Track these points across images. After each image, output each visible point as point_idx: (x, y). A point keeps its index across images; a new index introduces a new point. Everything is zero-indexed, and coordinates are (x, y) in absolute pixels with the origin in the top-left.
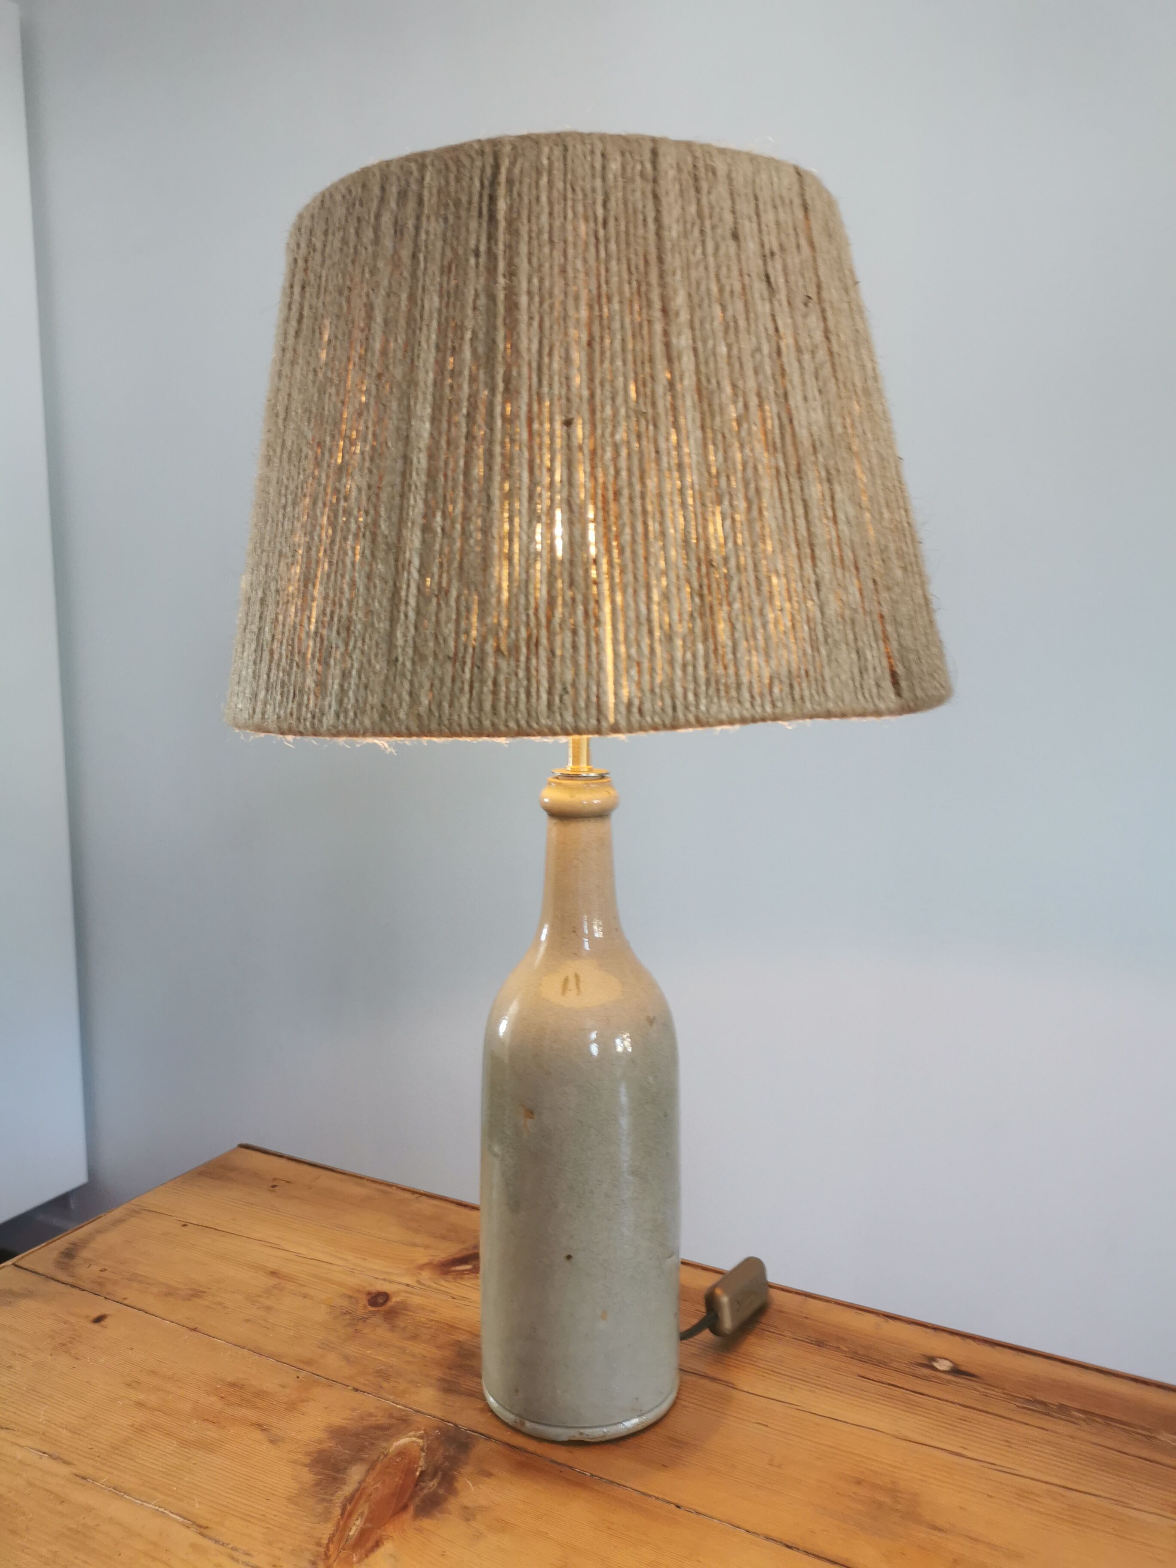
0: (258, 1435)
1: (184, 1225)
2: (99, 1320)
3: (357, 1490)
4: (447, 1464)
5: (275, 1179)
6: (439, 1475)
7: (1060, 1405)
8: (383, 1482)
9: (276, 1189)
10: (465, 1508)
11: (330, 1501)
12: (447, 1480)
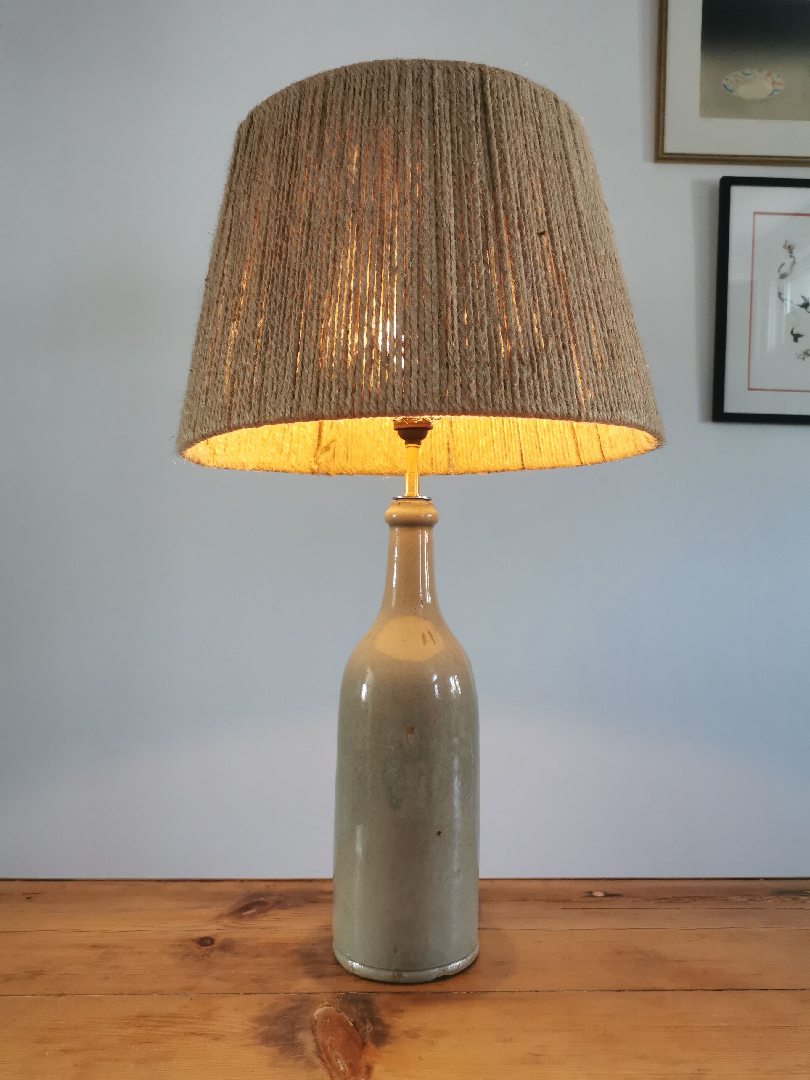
0: (199, 1039)
3: (318, 1046)
5: (25, 894)
6: (367, 1020)
7: (673, 897)
8: (332, 1035)
9: (32, 899)
10: (406, 1032)
11: (304, 1057)
12: (376, 1021)
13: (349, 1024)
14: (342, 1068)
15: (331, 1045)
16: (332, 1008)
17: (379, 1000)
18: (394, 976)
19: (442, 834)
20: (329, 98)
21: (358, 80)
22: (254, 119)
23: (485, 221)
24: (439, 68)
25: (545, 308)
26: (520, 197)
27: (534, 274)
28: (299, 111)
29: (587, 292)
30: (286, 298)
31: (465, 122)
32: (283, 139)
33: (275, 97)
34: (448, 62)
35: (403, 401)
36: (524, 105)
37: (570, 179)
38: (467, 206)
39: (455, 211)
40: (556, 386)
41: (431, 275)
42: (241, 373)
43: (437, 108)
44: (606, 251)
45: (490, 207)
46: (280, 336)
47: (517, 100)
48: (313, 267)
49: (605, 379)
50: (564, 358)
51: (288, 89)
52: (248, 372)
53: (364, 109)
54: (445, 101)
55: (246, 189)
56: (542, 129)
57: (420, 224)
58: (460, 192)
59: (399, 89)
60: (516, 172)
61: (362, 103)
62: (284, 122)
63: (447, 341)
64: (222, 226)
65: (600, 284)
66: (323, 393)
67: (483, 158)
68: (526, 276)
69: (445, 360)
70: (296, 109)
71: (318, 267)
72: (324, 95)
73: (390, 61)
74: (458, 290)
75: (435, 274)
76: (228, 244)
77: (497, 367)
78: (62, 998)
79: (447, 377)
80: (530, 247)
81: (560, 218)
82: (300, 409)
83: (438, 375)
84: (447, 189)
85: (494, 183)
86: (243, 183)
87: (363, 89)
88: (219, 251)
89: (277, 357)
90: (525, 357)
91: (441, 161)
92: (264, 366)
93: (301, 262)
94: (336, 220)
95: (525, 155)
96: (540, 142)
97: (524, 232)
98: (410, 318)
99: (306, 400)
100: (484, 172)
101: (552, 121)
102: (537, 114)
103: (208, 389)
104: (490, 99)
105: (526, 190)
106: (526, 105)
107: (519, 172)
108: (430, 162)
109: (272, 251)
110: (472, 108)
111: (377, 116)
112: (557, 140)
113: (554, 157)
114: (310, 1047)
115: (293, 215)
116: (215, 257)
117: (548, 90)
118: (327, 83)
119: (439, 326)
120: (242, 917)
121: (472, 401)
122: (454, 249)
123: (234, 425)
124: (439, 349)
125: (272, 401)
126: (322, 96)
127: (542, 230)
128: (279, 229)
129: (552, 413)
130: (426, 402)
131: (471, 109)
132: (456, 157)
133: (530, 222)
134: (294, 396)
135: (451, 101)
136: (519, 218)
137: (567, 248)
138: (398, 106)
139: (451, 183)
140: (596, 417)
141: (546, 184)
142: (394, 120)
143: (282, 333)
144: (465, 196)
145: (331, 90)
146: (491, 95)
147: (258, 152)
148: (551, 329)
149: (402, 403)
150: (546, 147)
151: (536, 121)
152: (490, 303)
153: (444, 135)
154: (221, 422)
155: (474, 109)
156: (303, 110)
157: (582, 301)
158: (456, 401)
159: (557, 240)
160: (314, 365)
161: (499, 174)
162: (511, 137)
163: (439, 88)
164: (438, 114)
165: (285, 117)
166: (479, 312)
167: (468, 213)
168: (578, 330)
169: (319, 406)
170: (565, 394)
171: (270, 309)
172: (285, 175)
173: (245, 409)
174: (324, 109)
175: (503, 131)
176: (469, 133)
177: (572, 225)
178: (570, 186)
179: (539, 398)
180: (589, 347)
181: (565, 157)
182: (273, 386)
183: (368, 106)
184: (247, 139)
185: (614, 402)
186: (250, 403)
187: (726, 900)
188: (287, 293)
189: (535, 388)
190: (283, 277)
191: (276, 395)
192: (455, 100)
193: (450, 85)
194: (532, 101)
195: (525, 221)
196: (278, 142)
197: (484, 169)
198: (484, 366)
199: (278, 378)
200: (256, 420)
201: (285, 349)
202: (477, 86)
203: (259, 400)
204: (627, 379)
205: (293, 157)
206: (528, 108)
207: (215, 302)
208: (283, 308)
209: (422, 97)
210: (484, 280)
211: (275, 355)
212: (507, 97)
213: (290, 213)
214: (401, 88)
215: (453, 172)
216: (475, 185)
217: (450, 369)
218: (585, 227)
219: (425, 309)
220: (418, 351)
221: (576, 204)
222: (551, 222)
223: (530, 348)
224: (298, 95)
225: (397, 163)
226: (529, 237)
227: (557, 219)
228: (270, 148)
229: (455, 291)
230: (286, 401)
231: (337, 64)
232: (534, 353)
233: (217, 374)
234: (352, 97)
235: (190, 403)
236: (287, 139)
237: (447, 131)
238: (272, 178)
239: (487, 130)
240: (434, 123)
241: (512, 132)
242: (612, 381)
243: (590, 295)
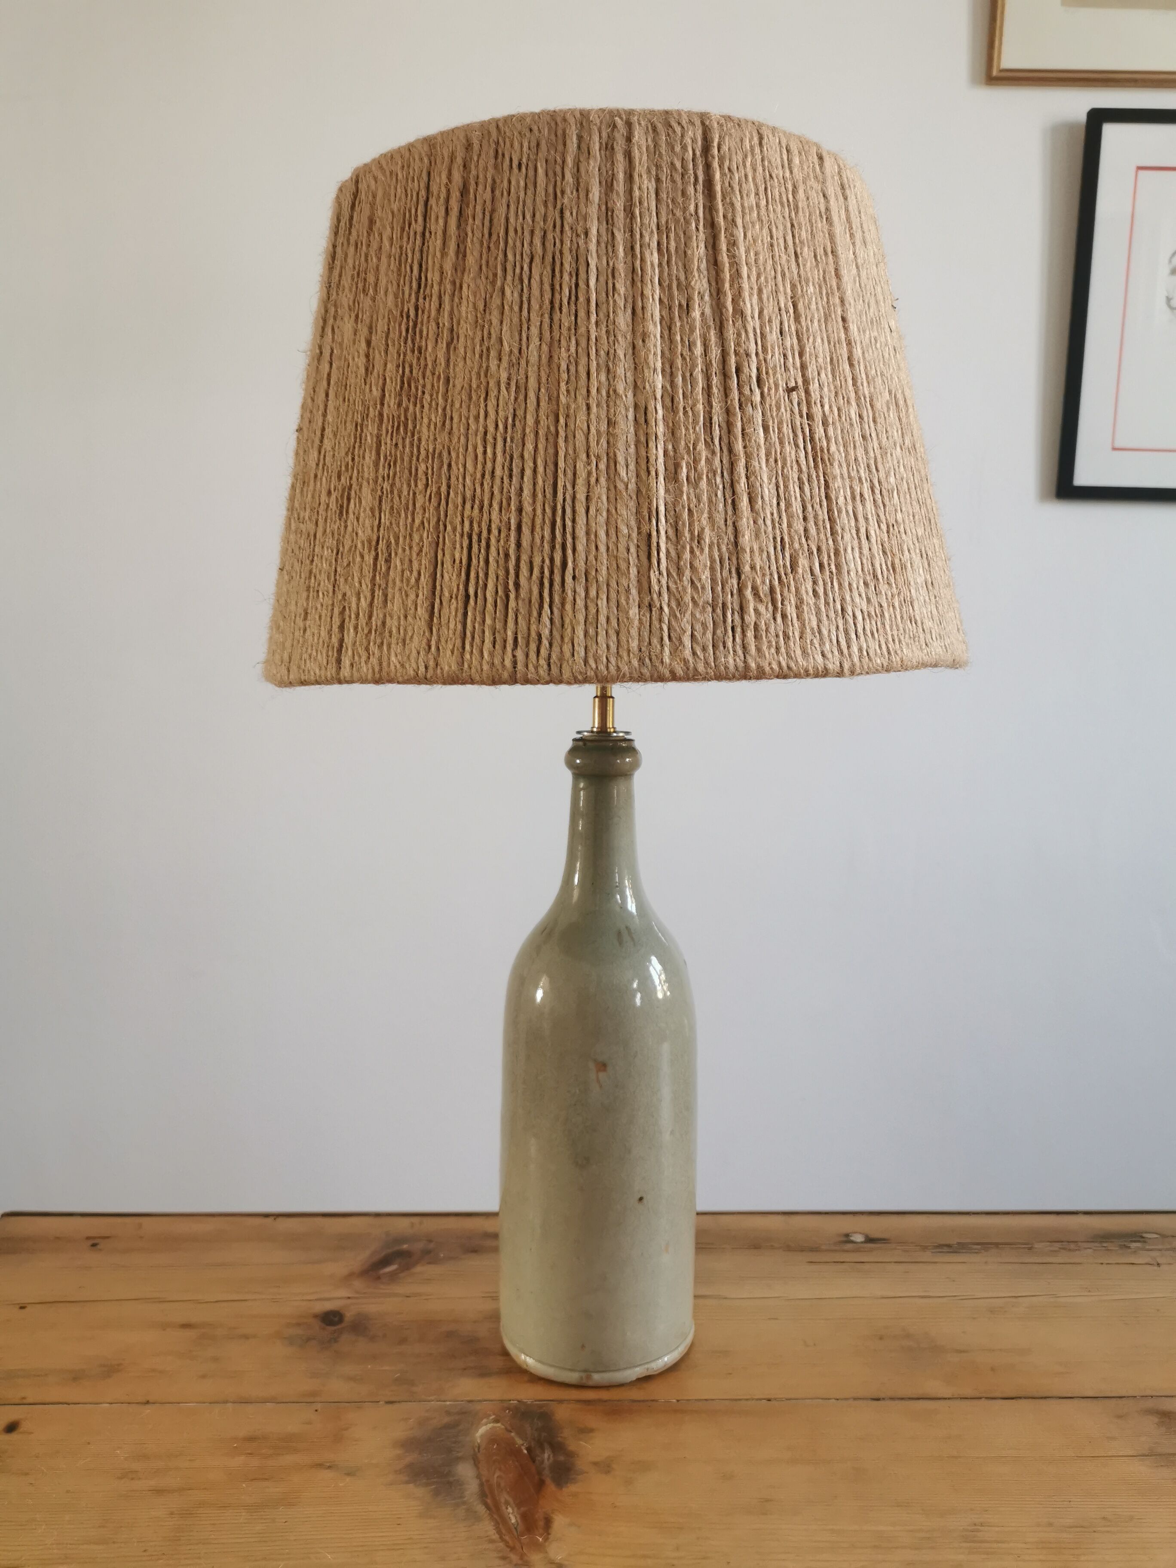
0: (328, 1474)
1: (22, 1308)
2: (11, 1428)
3: (481, 1485)
4: (544, 1434)
5: (88, 1238)
6: (546, 1445)
7: (959, 1243)
8: (500, 1469)
9: (98, 1247)
10: (595, 1464)
11: (464, 1503)
12: (558, 1447)
13: (521, 1450)
14: (513, 1521)
15: (499, 1485)
16: (499, 1425)
17: (562, 1413)
18: (581, 1378)
19: (645, 1201)
20: (474, 172)
21: (516, 145)
22: (360, 186)
23: (708, 378)
24: (640, 124)
25: (794, 510)
26: (761, 333)
27: (779, 456)
28: (428, 188)
29: (858, 471)
30: (414, 494)
31: (679, 213)
32: (405, 232)
33: (391, 156)
34: (652, 112)
35: (586, 662)
36: (771, 176)
37: (838, 288)
38: (682, 355)
39: (663, 364)
40: (808, 630)
41: (627, 467)
42: (354, 600)
43: (637, 193)
44: (890, 392)
45: (715, 353)
46: (408, 552)
47: (760, 169)
48: (454, 449)
49: (881, 606)
50: (821, 583)
51: (410, 147)
52: (362, 599)
53: (526, 194)
54: (650, 181)
55: (351, 303)
56: (797, 213)
57: (609, 384)
58: (670, 332)
59: (579, 161)
60: (755, 291)
61: (522, 184)
62: (406, 203)
63: (649, 570)
64: (318, 351)
65: (878, 452)
66: (472, 646)
67: (705, 273)
68: (767, 460)
69: (647, 600)
70: (422, 185)
71: (461, 450)
72: (465, 166)
73: (565, 112)
74: (667, 491)
75: (632, 467)
76: (329, 388)
77: (723, 607)
78: (148, 1410)
79: (650, 626)
80: (774, 414)
81: (820, 360)
82: (439, 667)
83: (636, 623)
84: (651, 327)
85: (722, 314)
86: (347, 290)
87: (524, 160)
88: (314, 391)
89: (405, 585)
90: (764, 590)
91: (642, 281)
92: (386, 596)
93: (435, 439)
94: (486, 376)
95: (770, 262)
96: (793, 236)
97: (766, 390)
98: (596, 536)
99: (448, 656)
100: (707, 298)
101: (813, 194)
102: (790, 188)
103: (306, 613)
104: (718, 176)
105: (770, 321)
106: (774, 176)
107: (760, 291)
108: (625, 283)
109: (393, 416)
110: (691, 189)
111: (546, 206)
112: (821, 225)
113: (815, 256)
114: (472, 1487)
115: (422, 362)
116: (309, 400)
117: (807, 142)
118: (469, 146)
119: (638, 546)
120: (379, 1278)
121: (686, 661)
122: (661, 424)
123: (345, 677)
124: (638, 581)
125: (399, 651)
126: (461, 168)
127: (793, 384)
128: (402, 382)
129: (802, 671)
130: (620, 665)
131: (689, 193)
132: (666, 274)
133: (775, 374)
134: (430, 647)
135: (658, 180)
136: (758, 369)
137: (830, 407)
138: (577, 190)
139: (657, 318)
140: (866, 667)
141: (800, 306)
142: (571, 214)
143: (411, 548)
144: (678, 338)
145: (475, 158)
146: (720, 166)
147: (368, 246)
148: (804, 540)
149: (585, 665)
150: (802, 242)
151: (788, 201)
152: (713, 509)
153: (647, 239)
154: (326, 669)
155: (693, 192)
156: (434, 188)
157: (851, 487)
158: (662, 662)
159: (815, 396)
160: (457, 603)
161: (730, 300)
162: (749, 235)
163: (641, 160)
164: (638, 204)
165: (407, 195)
166: (696, 524)
167: (682, 366)
168: (842, 537)
169: (466, 665)
170: (821, 639)
171: (392, 508)
172: (410, 295)
173: (360, 657)
174: (464, 191)
175: (736, 225)
176: (685, 234)
177: (839, 367)
178: (837, 301)
179: (783, 650)
180: (859, 560)
181: (832, 252)
182: (399, 629)
183: (531, 186)
184: (351, 218)
185: (893, 640)
186: (367, 649)
187: (1030, 1249)
188: (416, 486)
189: (777, 636)
190: (411, 462)
191: (404, 641)
192: (664, 179)
193: (657, 153)
194: (783, 167)
195: (767, 373)
196: (397, 238)
197: (708, 291)
198: (703, 607)
199: (406, 617)
200: (377, 676)
201: (415, 573)
202: (698, 153)
203: (381, 646)
204: (914, 597)
205: (421, 266)
206: (776, 180)
207: (312, 476)
208: (411, 508)
209: (613, 175)
210: (705, 472)
211: (402, 581)
212: (745, 166)
213: (419, 359)
214: (582, 159)
215: (660, 299)
216: (694, 320)
217: (653, 613)
218: (859, 366)
219: (619, 521)
220: (608, 585)
221: (846, 329)
222: (807, 368)
223: (771, 574)
224: (426, 160)
225: (577, 285)
226: (773, 398)
227: (817, 361)
228: (386, 243)
229: (662, 491)
230: (419, 653)
231: (485, 115)
232: (776, 582)
233: (318, 591)
234: (508, 172)
235: (281, 623)
236: (412, 234)
237: (652, 232)
238: (391, 297)
239: (712, 225)
240: (632, 217)
241: (750, 225)
242: (891, 608)
243: (863, 475)
